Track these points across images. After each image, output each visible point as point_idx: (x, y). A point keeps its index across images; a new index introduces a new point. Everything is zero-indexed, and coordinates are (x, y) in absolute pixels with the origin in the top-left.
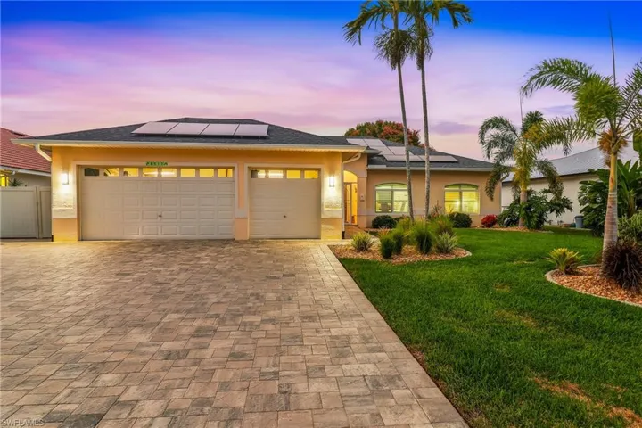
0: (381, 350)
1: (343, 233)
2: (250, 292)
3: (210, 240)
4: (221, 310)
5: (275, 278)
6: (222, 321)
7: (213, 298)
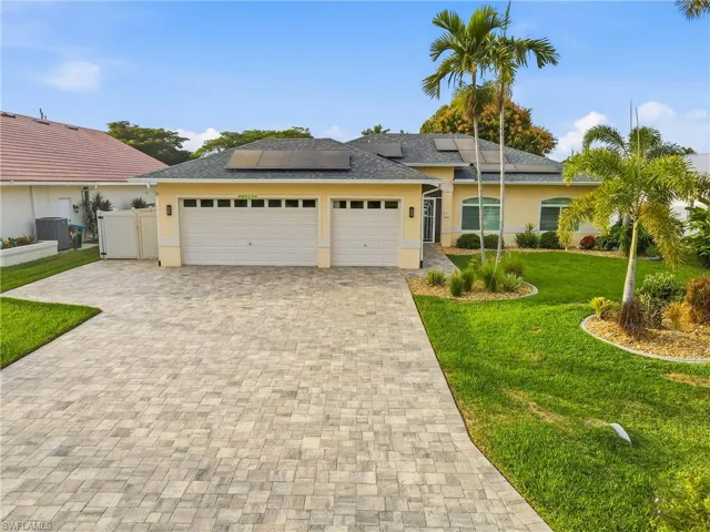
0: (427, 371)
1: (421, 262)
2: (345, 328)
3: (296, 267)
4: (330, 341)
5: (360, 316)
6: (333, 350)
7: (322, 333)
